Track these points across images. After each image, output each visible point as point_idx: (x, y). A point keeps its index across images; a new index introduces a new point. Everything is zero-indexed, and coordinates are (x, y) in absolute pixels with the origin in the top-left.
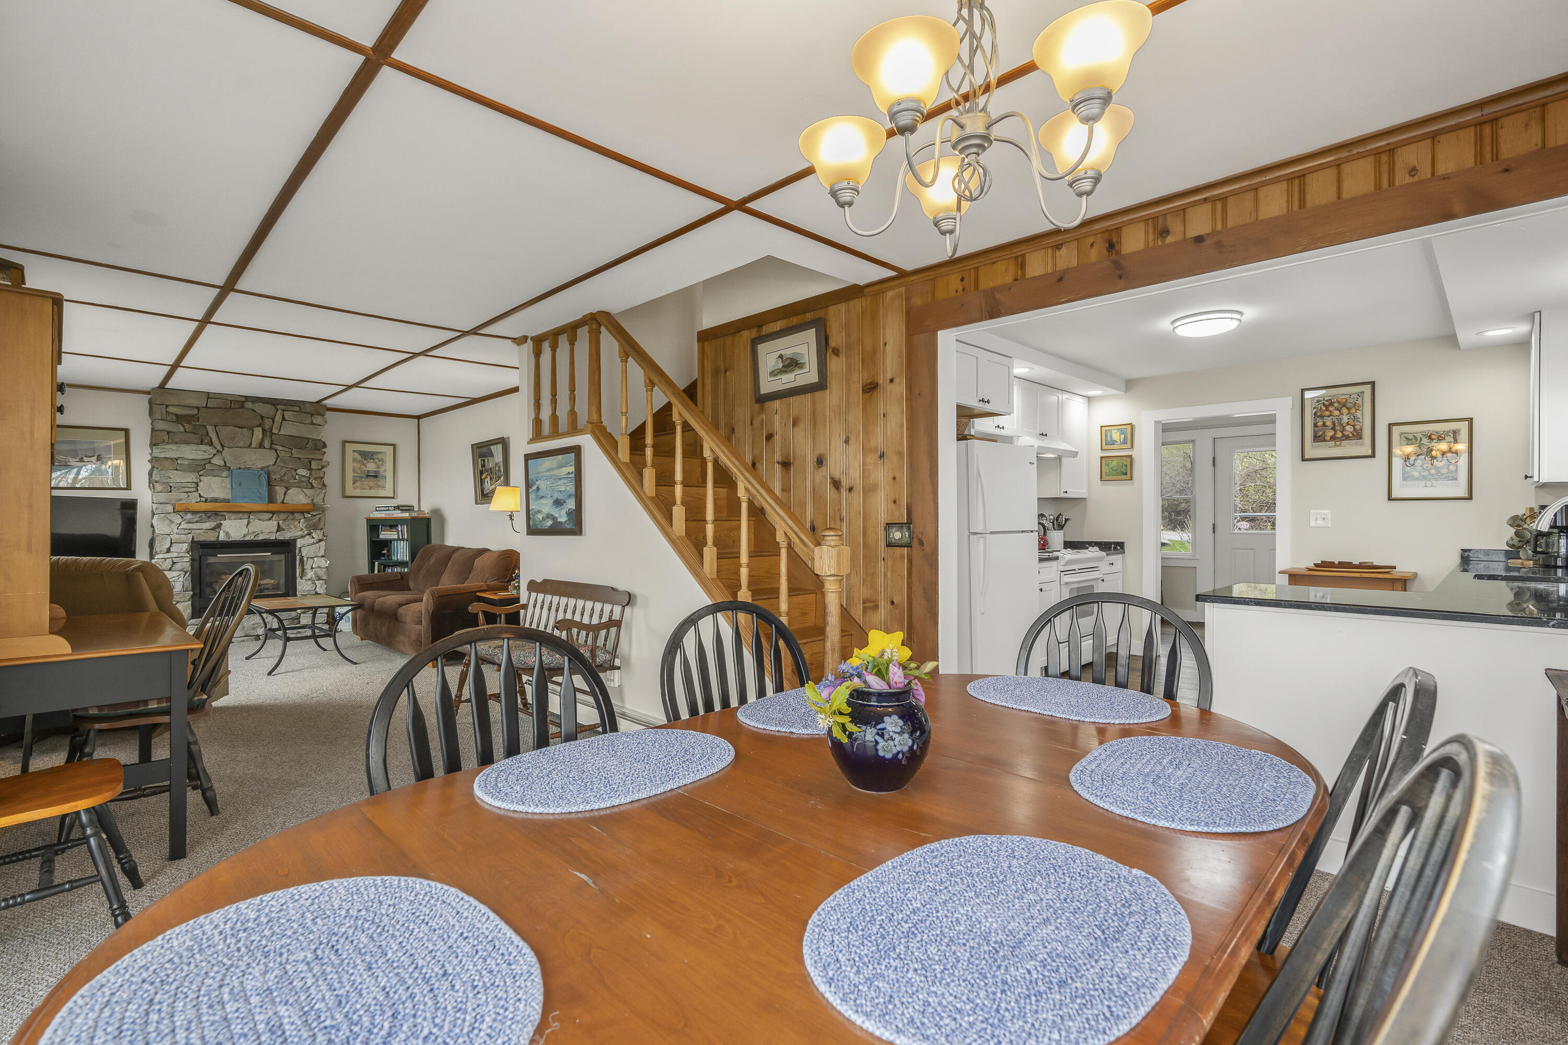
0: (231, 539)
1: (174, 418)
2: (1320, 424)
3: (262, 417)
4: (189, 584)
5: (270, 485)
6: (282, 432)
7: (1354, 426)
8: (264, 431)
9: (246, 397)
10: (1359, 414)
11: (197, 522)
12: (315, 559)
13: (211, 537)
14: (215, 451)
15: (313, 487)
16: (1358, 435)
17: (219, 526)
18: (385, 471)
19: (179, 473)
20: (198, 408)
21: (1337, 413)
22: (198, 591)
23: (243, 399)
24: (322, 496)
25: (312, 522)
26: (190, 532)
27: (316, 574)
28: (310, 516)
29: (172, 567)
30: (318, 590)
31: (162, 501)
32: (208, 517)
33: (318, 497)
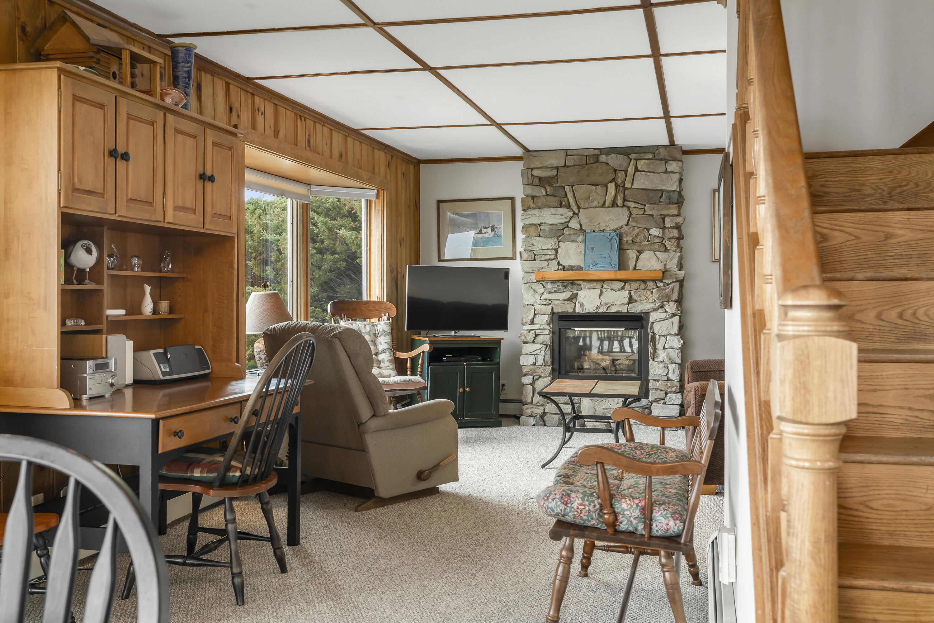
0: (585, 311)
1: (537, 181)
3: (615, 171)
4: (548, 358)
5: (621, 249)
6: (635, 186)
8: (617, 186)
9: (601, 150)
11: (555, 292)
12: (668, 337)
13: (567, 309)
14: (571, 214)
15: (666, 250)
17: (575, 296)
19: (541, 239)
20: (557, 168)
22: (556, 366)
23: (597, 152)
24: (676, 260)
25: (664, 292)
26: (550, 302)
27: (668, 355)
28: (662, 284)
29: (535, 339)
30: (670, 375)
31: (527, 270)
32: (566, 287)
33: (672, 262)
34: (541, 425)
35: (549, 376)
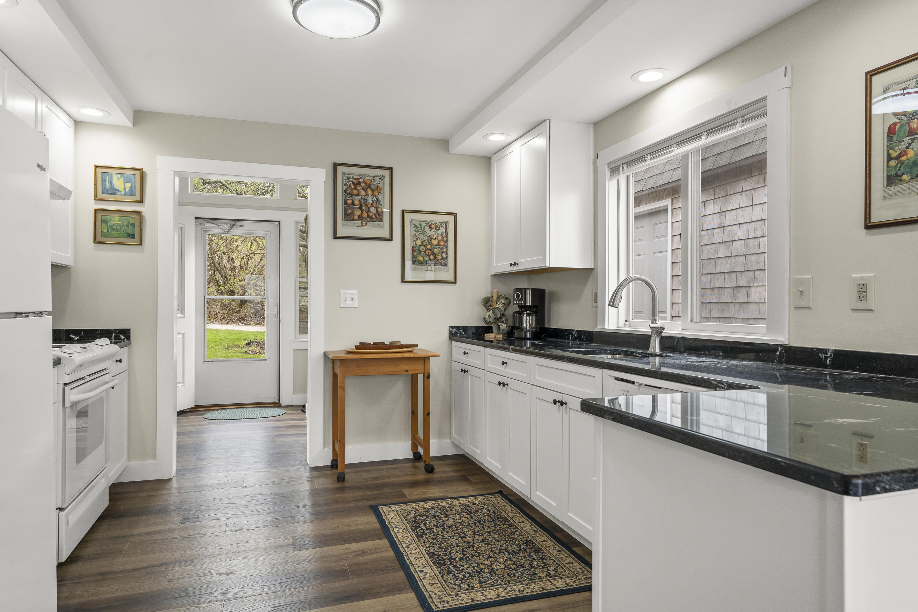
2: (349, 202)
7: (377, 208)
10: (380, 197)
16: (379, 217)
21: (363, 193)
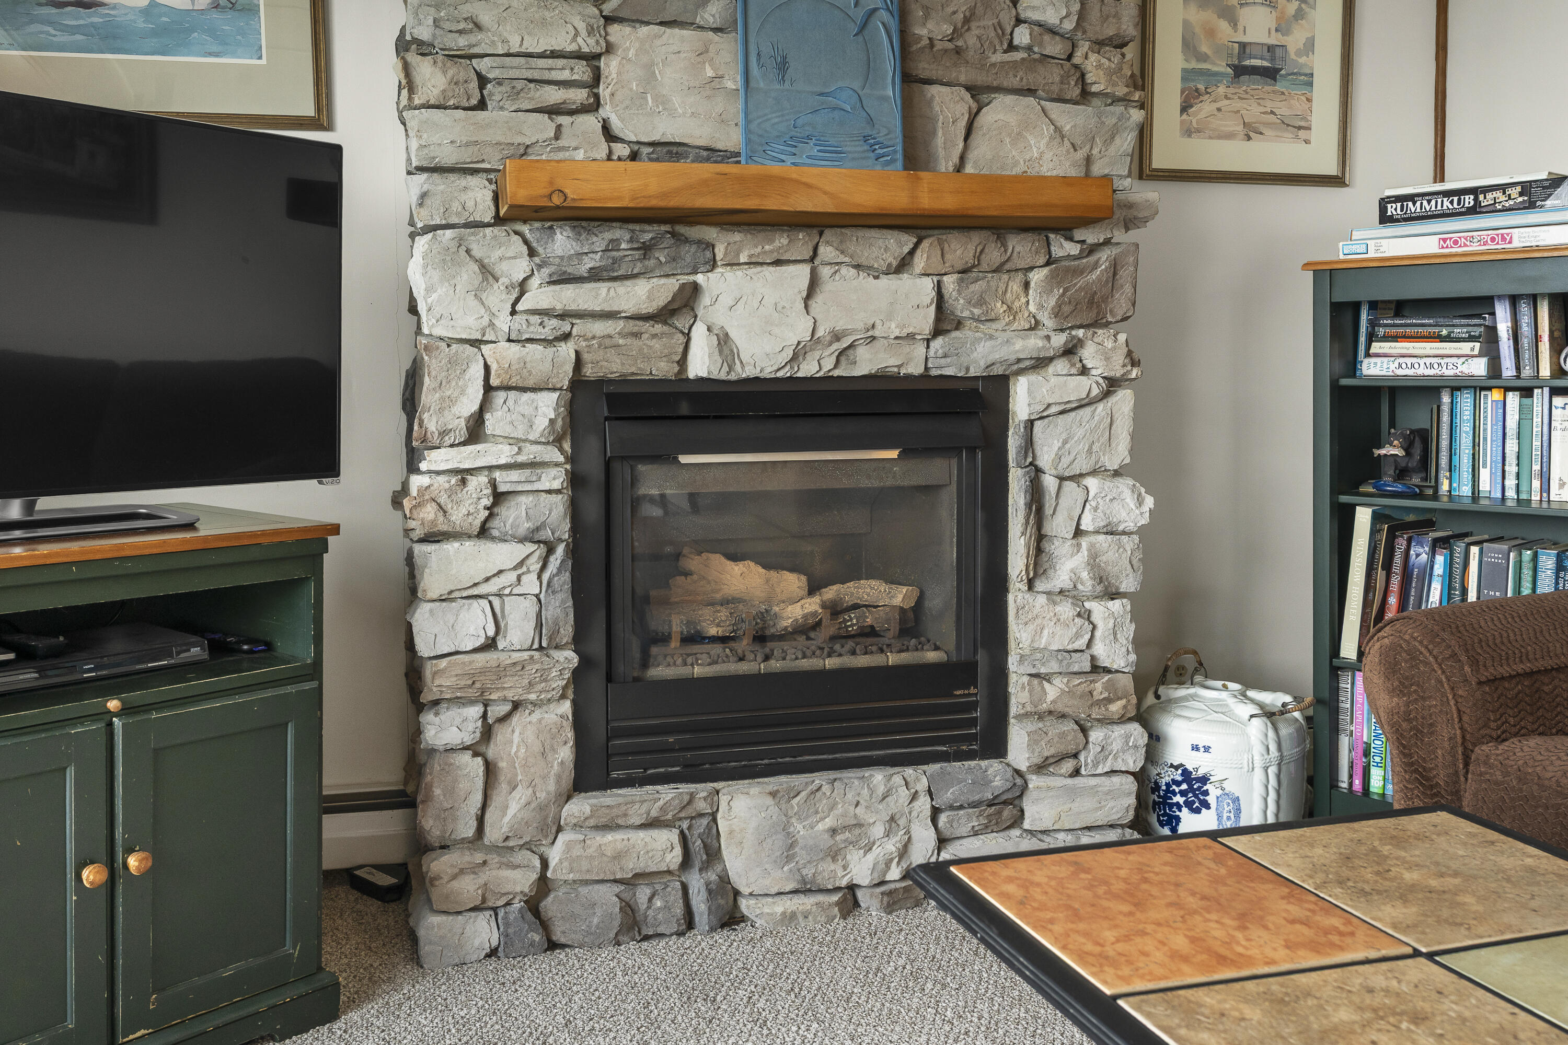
0: (736, 371)
4: (560, 607)
5: (909, 78)
11: (595, 276)
12: (1092, 483)
13: (653, 359)
15: (1086, 94)
17: (688, 297)
18: (1310, 46)
22: (597, 647)
24: (1126, 141)
25: (1081, 282)
26: (567, 328)
27: (1093, 561)
28: (1072, 249)
29: (491, 516)
30: (1100, 649)
31: (448, 156)
32: (646, 249)
33: (1112, 150)
34: (531, 950)
35: (563, 697)
